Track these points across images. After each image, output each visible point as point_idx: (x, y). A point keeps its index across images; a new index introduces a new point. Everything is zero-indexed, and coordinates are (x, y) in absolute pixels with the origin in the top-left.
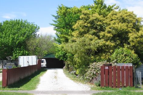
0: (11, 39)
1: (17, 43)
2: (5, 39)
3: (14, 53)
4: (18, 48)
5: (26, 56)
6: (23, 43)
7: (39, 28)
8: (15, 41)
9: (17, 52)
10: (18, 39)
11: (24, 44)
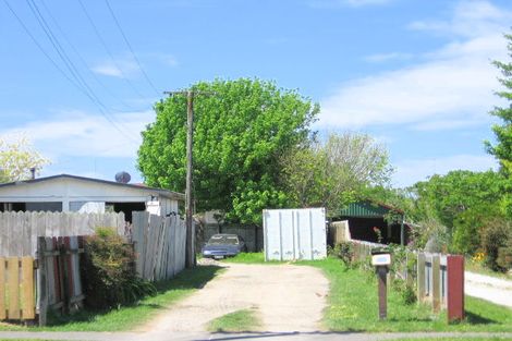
0: (226, 150)
1: (247, 162)
2: (205, 148)
3: (237, 199)
4: (251, 182)
5: (291, 210)
6: (269, 162)
7: (317, 111)
8: (240, 155)
9: (250, 194)
10: (252, 150)
11: (268, 167)
